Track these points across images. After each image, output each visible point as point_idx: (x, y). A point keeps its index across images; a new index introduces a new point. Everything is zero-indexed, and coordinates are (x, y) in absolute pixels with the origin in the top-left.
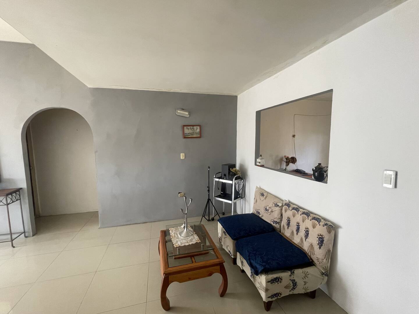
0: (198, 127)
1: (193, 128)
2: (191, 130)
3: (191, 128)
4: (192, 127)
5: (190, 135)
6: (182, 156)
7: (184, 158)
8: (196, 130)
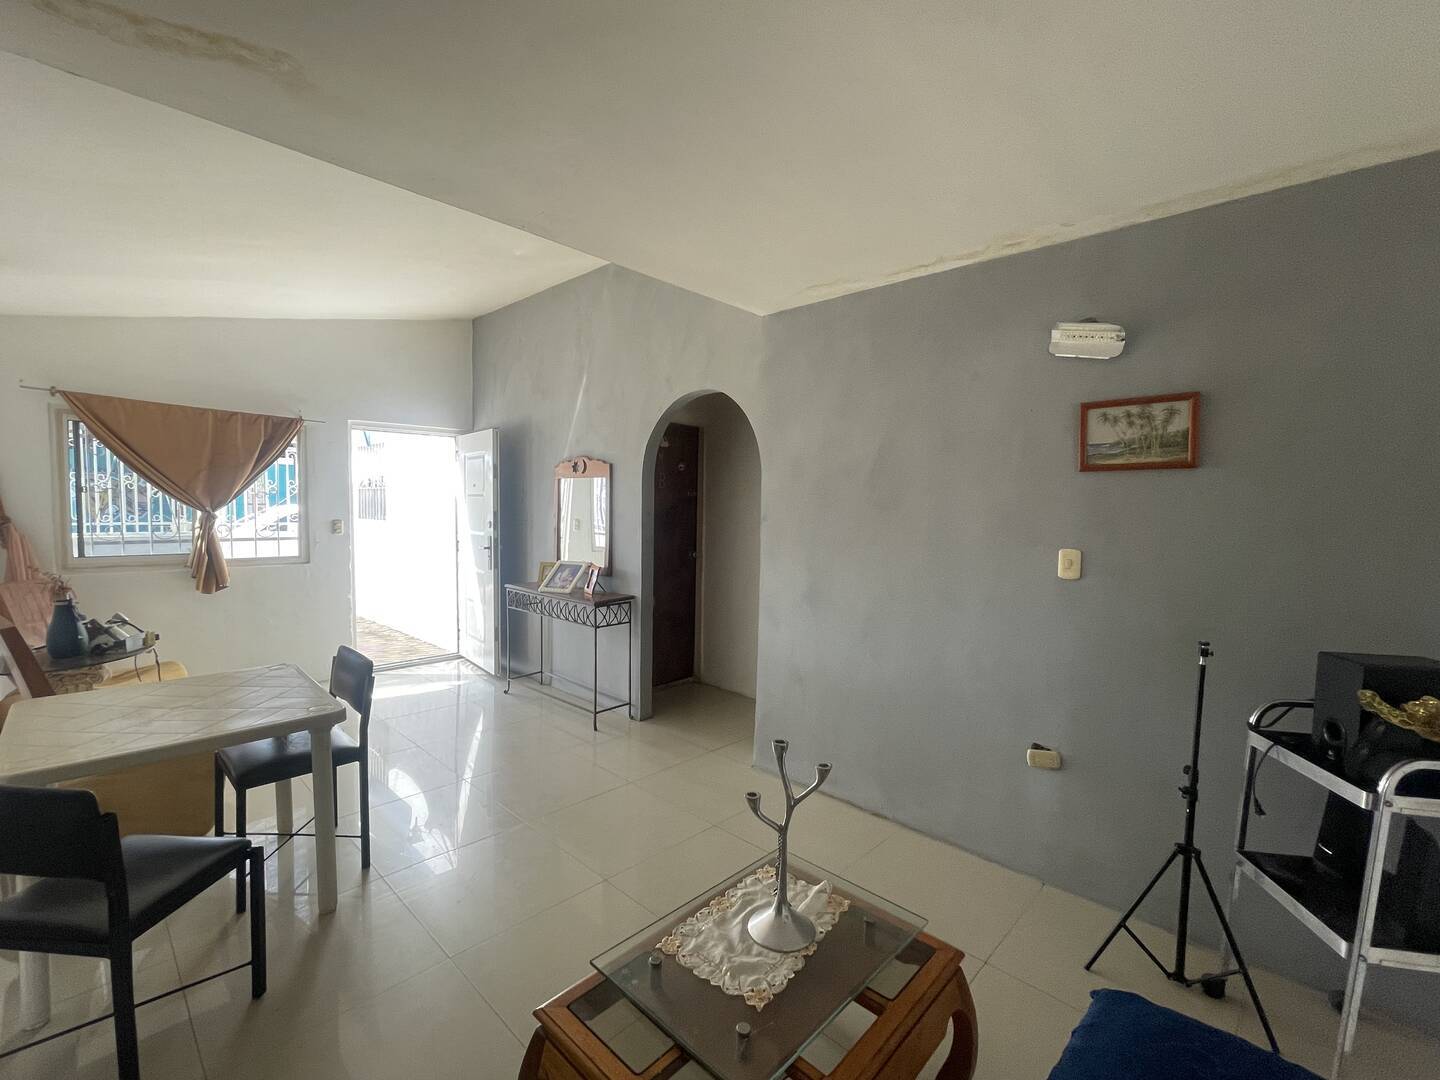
0: (1184, 407)
1: (1140, 416)
2: (1131, 424)
3: (1129, 415)
4: (1134, 409)
5: (1121, 454)
6: (1066, 563)
7: (1074, 574)
8: (1167, 421)
